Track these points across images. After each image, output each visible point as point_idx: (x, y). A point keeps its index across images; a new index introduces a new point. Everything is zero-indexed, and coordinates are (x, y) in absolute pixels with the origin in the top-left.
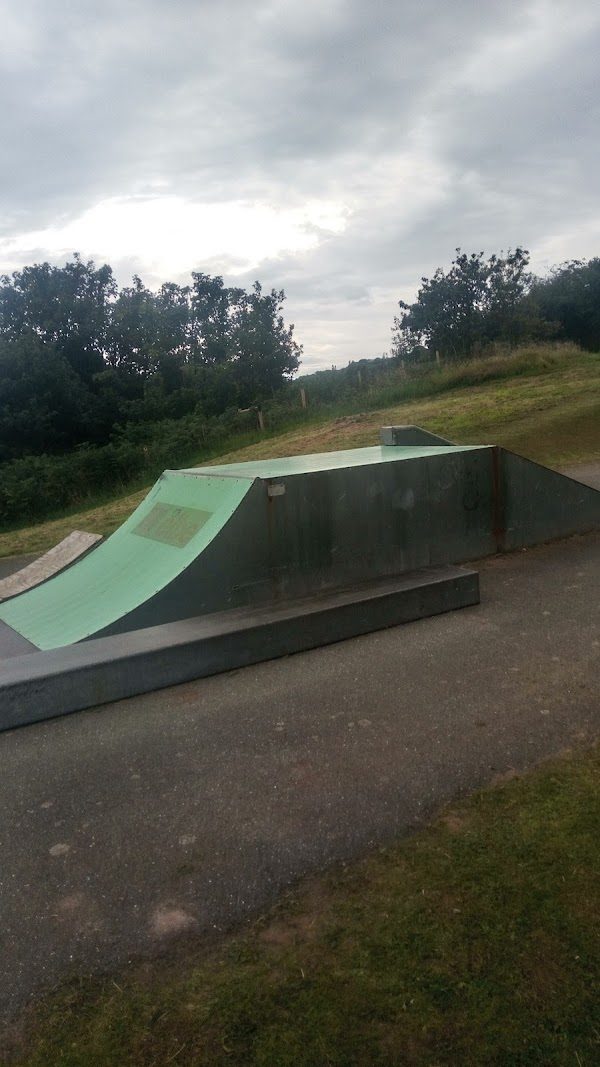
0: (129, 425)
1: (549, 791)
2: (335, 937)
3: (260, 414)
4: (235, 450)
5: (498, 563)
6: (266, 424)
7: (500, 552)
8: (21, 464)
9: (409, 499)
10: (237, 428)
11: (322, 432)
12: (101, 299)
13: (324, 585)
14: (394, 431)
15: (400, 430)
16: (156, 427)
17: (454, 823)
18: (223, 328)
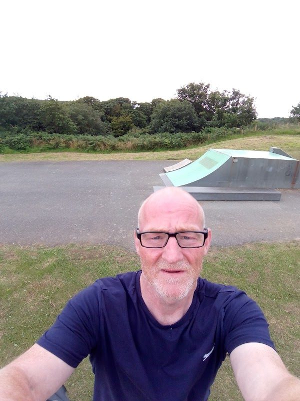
0: (206, 127)
1: (272, 247)
2: (215, 258)
3: (242, 130)
4: (233, 139)
5: (290, 191)
6: (243, 133)
7: (292, 188)
8: (178, 134)
9: (271, 169)
10: (235, 133)
11: (259, 139)
12: (206, 92)
13: (242, 186)
14: (274, 149)
15: (276, 149)
16: (213, 129)
17: (248, 247)
18: (237, 105)
